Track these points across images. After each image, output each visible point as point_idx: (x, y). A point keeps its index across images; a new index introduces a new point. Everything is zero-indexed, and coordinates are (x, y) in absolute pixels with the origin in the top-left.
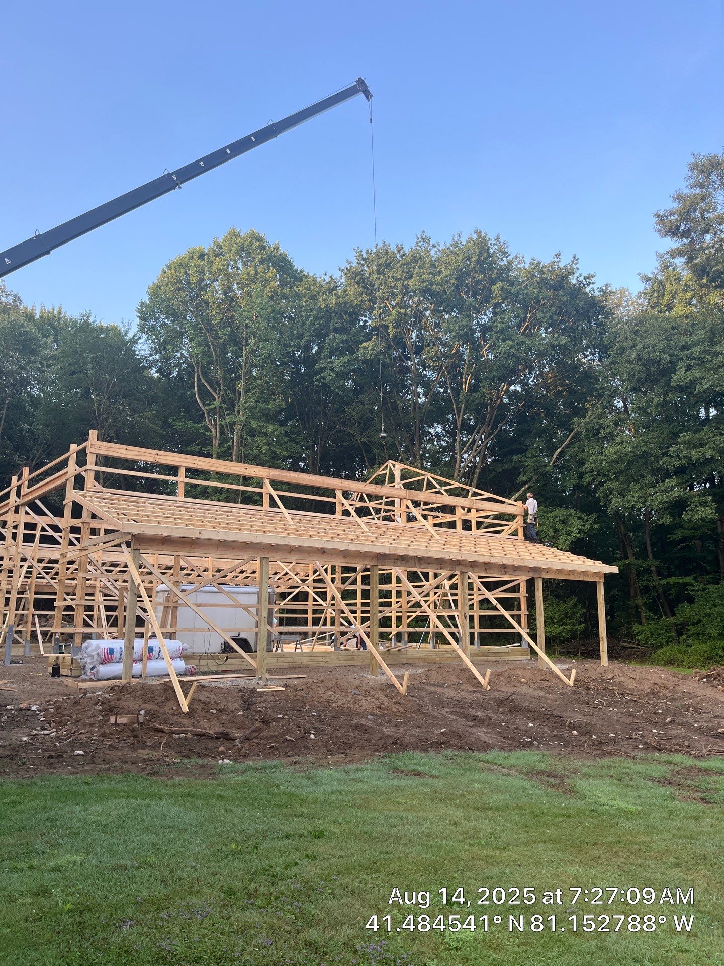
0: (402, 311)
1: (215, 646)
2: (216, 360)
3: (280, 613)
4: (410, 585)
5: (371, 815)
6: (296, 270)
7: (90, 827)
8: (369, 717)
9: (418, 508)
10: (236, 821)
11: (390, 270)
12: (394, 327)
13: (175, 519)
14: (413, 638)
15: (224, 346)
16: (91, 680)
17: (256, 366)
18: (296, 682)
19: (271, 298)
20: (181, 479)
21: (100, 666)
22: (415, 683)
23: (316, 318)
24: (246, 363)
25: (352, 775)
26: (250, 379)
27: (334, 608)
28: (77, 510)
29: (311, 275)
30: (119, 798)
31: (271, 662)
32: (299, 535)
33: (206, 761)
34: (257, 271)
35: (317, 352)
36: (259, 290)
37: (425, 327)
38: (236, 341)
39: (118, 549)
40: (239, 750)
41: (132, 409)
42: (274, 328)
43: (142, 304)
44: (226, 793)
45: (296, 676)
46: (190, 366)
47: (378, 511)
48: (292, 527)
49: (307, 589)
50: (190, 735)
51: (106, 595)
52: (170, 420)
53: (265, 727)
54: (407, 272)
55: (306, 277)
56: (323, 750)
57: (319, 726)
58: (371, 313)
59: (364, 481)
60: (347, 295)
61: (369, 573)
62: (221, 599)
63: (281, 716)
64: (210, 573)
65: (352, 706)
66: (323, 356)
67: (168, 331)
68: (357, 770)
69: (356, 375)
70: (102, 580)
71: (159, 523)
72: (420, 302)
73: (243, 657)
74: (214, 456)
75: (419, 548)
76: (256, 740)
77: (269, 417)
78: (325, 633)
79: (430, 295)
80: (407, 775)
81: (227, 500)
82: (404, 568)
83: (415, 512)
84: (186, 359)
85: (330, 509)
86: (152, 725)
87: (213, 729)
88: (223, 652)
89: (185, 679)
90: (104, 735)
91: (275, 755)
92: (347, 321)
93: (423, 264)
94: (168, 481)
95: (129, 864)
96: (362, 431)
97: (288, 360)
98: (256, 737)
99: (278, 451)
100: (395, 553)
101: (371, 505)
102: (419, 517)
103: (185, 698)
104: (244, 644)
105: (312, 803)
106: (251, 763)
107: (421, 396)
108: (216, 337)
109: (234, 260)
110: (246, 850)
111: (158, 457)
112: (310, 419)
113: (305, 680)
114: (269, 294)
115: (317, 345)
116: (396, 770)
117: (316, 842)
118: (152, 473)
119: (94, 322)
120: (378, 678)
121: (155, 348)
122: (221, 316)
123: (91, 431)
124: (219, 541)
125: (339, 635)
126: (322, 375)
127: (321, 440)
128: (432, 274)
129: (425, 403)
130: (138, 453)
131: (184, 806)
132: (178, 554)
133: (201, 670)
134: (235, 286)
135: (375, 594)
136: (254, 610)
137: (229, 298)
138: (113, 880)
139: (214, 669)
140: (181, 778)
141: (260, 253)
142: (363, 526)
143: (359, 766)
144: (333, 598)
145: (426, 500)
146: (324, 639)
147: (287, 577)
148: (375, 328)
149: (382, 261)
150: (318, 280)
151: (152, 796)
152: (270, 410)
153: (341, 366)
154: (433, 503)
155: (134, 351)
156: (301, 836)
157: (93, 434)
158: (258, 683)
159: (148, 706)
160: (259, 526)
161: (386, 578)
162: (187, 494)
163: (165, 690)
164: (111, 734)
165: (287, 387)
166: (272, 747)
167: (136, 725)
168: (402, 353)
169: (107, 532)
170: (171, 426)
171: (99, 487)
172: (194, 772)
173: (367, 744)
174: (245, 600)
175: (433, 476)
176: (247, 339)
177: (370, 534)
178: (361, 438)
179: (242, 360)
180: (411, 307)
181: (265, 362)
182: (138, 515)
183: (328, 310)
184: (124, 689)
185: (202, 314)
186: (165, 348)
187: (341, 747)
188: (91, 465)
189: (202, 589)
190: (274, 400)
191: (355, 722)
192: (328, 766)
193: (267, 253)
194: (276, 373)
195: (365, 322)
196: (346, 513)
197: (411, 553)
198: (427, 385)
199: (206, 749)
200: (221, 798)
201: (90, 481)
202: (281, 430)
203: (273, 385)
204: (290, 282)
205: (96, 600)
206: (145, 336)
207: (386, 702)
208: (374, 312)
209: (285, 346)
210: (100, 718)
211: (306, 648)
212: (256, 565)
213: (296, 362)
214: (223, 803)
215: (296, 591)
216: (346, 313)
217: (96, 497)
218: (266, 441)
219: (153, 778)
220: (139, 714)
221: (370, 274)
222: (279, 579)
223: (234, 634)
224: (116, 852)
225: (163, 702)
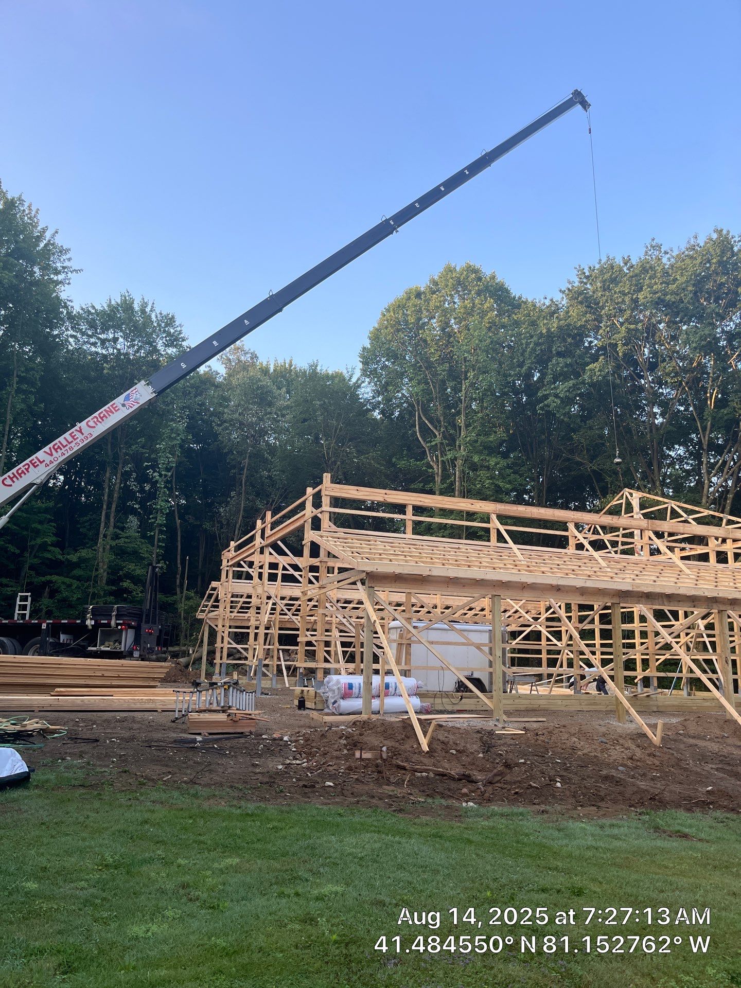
0: (632, 327)
1: (449, 685)
2: (436, 397)
3: (512, 653)
4: (658, 625)
5: (634, 876)
6: (515, 297)
7: (347, 858)
8: (620, 768)
9: (662, 540)
10: (488, 867)
11: (617, 285)
12: (624, 345)
13: (405, 556)
14: (664, 683)
15: (443, 382)
16: (333, 714)
17: (475, 400)
18: (535, 725)
19: (489, 329)
20: (409, 516)
21: (341, 700)
22: (670, 733)
23: (537, 344)
24: (466, 397)
25: (608, 831)
26: (470, 413)
27: (571, 648)
28: (315, 550)
29: (529, 300)
30: (371, 832)
31: (507, 704)
32: (530, 571)
33: (450, 802)
34: (474, 304)
35: (539, 378)
36: (476, 322)
37: (660, 341)
38: (456, 376)
39: (354, 587)
40: (483, 793)
41: (358, 451)
42: (493, 359)
43: (364, 348)
44: (476, 838)
45: (535, 720)
46: (411, 405)
47: (614, 544)
48: (523, 563)
49: (540, 628)
50: (432, 775)
51: (341, 631)
52: (394, 460)
53: (508, 771)
54: (636, 285)
55: (525, 303)
56: (573, 801)
57: (565, 774)
58: (597, 333)
59: (598, 512)
60: (569, 317)
61: (610, 611)
62: (453, 637)
63: (522, 761)
64: (439, 610)
65: (599, 755)
66: (546, 383)
67: (389, 373)
68: (612, 826)
69: (583, 399)
70: (338, 617)
71: (391, 561)
72: (652, 314)
73: (478, 697)
74: (437, 492)
75: (667, 584)
76: (499, 785)
77: (491, 450)
78: (562, 675)
79: (664, 307)
80: (671, 836)
81: (451, 536)
82: (649, 606)
83: (659, 544)
84: (407, 398)
85: (562, 542)
86: (394, 762)
87: (455, 770)
88: (458, 691)
89: (423, 717)
90: (350, 768)
91: (521, 802)
92: (570, 344)
93: (655, 274)
94: (393, 519)
95: (387, 900)
96: (592, 458)
97: (509, 391)
98: (498, 782)
99: (501, 484)
100: (638, 590)
101: (606, 538)
102: (663, 549)
103: (425, 737)
104: (478, 683)
105: (567, 858)
106: (496, 808)
107: (658, 416)
108: (435, 374)
109: (450, 295)
110: (502, 899)
111: (386, 496)
112: (534, 449)
113: (546, 724)
114: (487, 325)
115: (539, 372)
116: (657, 829)
117: (576, 900)
118: (378, 511)
119: (321, 370)
120: (626, 726)
121: (378, 391)
122: (439, 353)
123: (325, 475)
124: (448, 577)
125: (579, 678)
126: (546, 402)
127: (547, 470)
128: (665, 283)
129: (662, 423)
130: (368, 493)
131: (434, 846)
132: (408, 591)
133: (436, 709)
134: (453, 321)
135: (617, 635)
136: (486, 649)
137: (448, 335)
138: (374, 915)
139: (449, 708)
140: (428, 818)
141: (477, 285)
142: (600, 560)
143: (615, 822)
144: (571, 638)
145: (671, 531)
146: (561, 681)
147: (517, 615)
148: (603, 348)
149: (607, 276)
150: (538, 305)
151: (402, 833)
152: (492, 442)
153: (566, 391)
154: (677, 534)
155: (358, 395)
156: (558, 891)
157: (327, 477)
158: (495, 725)
159: (389, 743)
160: (488, 562)
161: (628, 617)
162: (415, 532)
163: (404, 728)
164: (356, 768)
165: (508, 418)
166: (516, 793)
167: (379, 761)
168: (634, 371)
169: (341, 570)
170: (394, 465)
171: (334, 528)
172: (440, 813)
173: (621, 798)
174: (476, 638)
175: (678, 503)
176: (466, 372)
177: (609, 570)
178: (590, 467)
179: (462, 395)
180: (642, 321)
181: (485, 394)
182: (370, 553)
183: (550, 336)
184: (365, 725)
185: (421, 353)
186: (386, 390)
187: (591, 799)
188: (326, 506)
189: (433, 626)
190: (495, 432)
191: (604, 772)
192: (579, 818)
193: (483, 284)
194: (496, 405)
195: (591, 342)
196: (580, 547)
197: (658, 590)
198: (665, 405)
199: (449, 790)
200: (470, 842)
201: (326, 523)
202: (503, 463)
203: (493, 417)
204: (508, 311)
205: (333, 636)
206: (367, 380)
207: (639, 753)
208: (601, 331)
209: (505, 376)
210: (346, 752)
211: (543, 690)
212: (486, 602)
213: (517, 392)
214: (473, 848)
215: (528, 630)
216: (569, 335)
217: (332, 537)
218: (489, 475)
219: (400, 815)
220: (381, 751)
221: (594, 292)
222: (509, 617)
223: (468, 673)
224: (373, 886)
225: (403, 740)
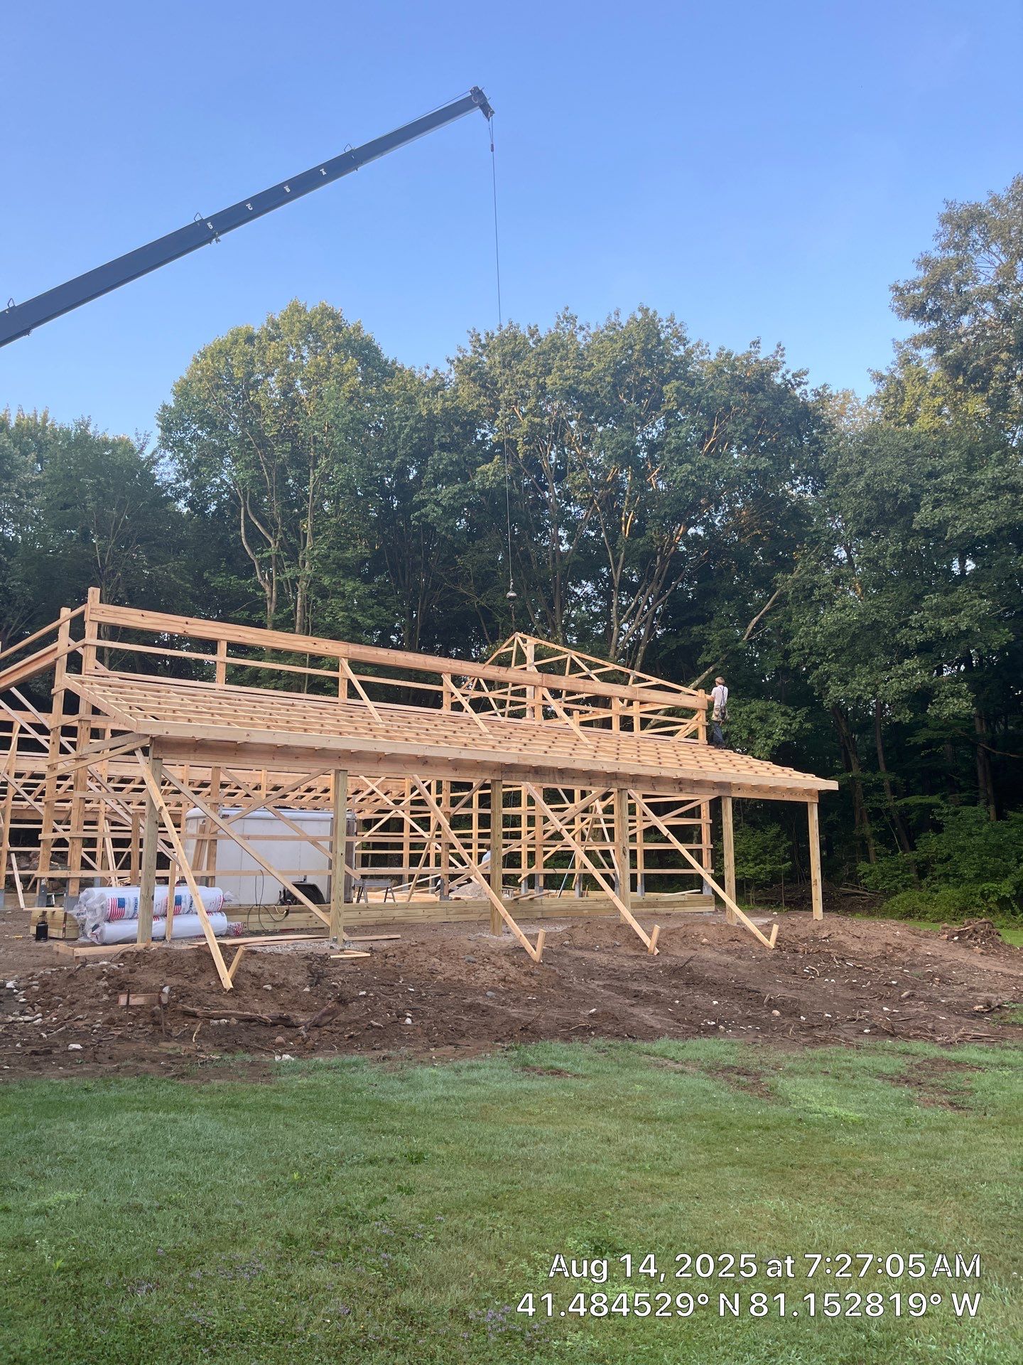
0: (537, 420)
1: (271, 896)
2: (272, 489)
3: (364, 849)
4: (548, 807)
5: (490, 1130)
6: (386, 362)
7: (91, 1152)
8: (489, 993)
9: (559, 700)
10: (300, 1140)
11: (520, 362)
12: (525, 443)
13: (213, 714)
14: (552, 882)
15: (282, 468)
16: (93, 944)
17: (328, 498)
18: (385, 945)
19: (351, 400)
20: (221, 657)
21: (106, 924)
22: (553, 945)
23: (414, 429)
24: (314, 493)
25: (465, 1075)
26: (320, 516)
27: (439, 840)
28: (72, 702)
29: (407, 368)
30: (133, 1110)
31: (351, 916)
32: (390, 738)
33: (256, 1057)
34: (329, 362)
35: (416, 477)
36: (332, 388)
37: (570, 443)
38: (300, 461)
39: (131, 758)
40: (305, 1041)
41: (151, 558)
42: (354, 443)
43: (165, 407)
44: (287, 1102)
45: (386, 937)
46: (234, 497)
47: (502, 704)
48: (381, 726)
49: (402, 815)
50: (234, 1021)
51: (114, 824)
52: (206, 575)
53: (342, 1008)
54: (544, 366)
55: (401, 370)
56: (426, 1040)
57: (418, 1006)
58: (492, 423)
59: (483, 661)
60: (458, 397)
61: (489, 791)
62: (279, 828)
63: (364, 993)
64: (263, 792)
65: (464, 979)
66: (424, 484)
67: (203, 448)
68: (471, 1068)
69: (472, 511)
70: (108, 803)
71: (189, 720)
72: (562, 408)
73: (310, 911)
74: (269, 626)
75: (559, 756)
76: (328, 1028)
77: (348, 570)
78: (428, 876)
79: (576, 399)
80: (541, 1074)
81: (287, 688)
82: (539, 784)
83: (556, 705)
84: (229, 487)
85: (434, 700)
86: (179, 1007)
87: (268, 1012)
88: (283, 904)
89: (228, 942)
90: (111, 1022)
91: (356, 1048)
92: (458, 434)
93: (567, 354)
94: (202, 661)
95: (146, 1203)
96: (480, 591)
97: (374, 490)
98: (329, 1023)
99: (360, 619)
100: (526, 763)
101: (492, 695)
102: (560, 712)
103: (228, 969)
104: (312, 892)
105: (408, 1115)
106: (321, 1060)
107: (563, 542)
108: (271, 456)
109: (297, 345)
110: (314, 1181)
111: (188, 626)
112: (407, 573)
113: (399, 943)
114: (347, 395)
115: (416, 468)
116: (526, 1066)
117: (413, 1169)
118: (180, 649)
119: (94, 432)
120: (501, 939)
121: (184, 472)
122: (278, 426)
123: (91, 589)
124: (275, 746)
125: (446, 879)
126: (423, 511)
127: (422, 603)
128: (580, 368)
129: (568, 551)
130: (159, 621)
131: (226, 1120)
132: (217, 764)
133: (251, 929)
134: (299, 383)
135: (497, 821)
136: (326, 845)
137: (291, 402)
138: (124, 1226)
139: (269, 927)
140: (221, 1082)
141: (334, 336)
142: (481, 724)
143: (474, 1062)
144: (439, 827)
145: (569, 688)
146: (426, 884)
147: (373, 797)
148: (498, 445)
149: (507, 348)
150: (418, 375)
151: (180, 1107)
152: (349, 559)
153: (450, 498)
154: (579, 693)
155: (154, 475)
156: (391, 1161)
157: (94, 593)
158: (332, 947)
159: (174, 981)
160: (333, 725)
161: (513, 799)
162: (230, 679)
163: (198, 958)
164: (121, 1020)
165: (372, 528)
166: (351, 1037)
167: (157, 1007)
168: (537, 480)
169: (115, 733)
170: (206, 583)
171: (103, 669)
172: (240, 1072)
173: (485, 1031)
174: (312, 830)
175: (579, 654)
176: (316, 458)
177: (491, 737)
178: (478, 602)
179: (309, 488)
180: (549, 414)
181: (342, 492)
182: (160, 709)
183: (431, 419)
184: (139, 956)
185: (251, 423)
186: (197, 472)
187: (449, 1036)
188: (91, 637)
189: (252, 814)
190: (355, 546)
191: (468, 1001)
192: (431, 1063)
193: (344, 337)
194: (357, 508)
195: (484, 435)
196: (457, 707)
197: (549, 764)
198: (572, 526)
199: (258, 1040)
200: (278, 1108)
201: (90, 661)
202: (364, 589)
203: (352, 525)
204: (377, 378)
205: (100, 830)
206: (169, 454)
207: (513, 972)
208: (497, 422)
209: (370, 469)
210: (105, 997)
211: (400, 897)
212: (329, 781)
213: (386, 493)
214: (282, 1116)
215: (386, 817)
216: (457, 423)
217: (99, 684)
218: (343, 605)
219: (182, 1082)
220: (161, 992)
221: (491, 368)
222: (362, 800)
223: (299, 879)
224: (127, 1187)
225: (196, 975)
